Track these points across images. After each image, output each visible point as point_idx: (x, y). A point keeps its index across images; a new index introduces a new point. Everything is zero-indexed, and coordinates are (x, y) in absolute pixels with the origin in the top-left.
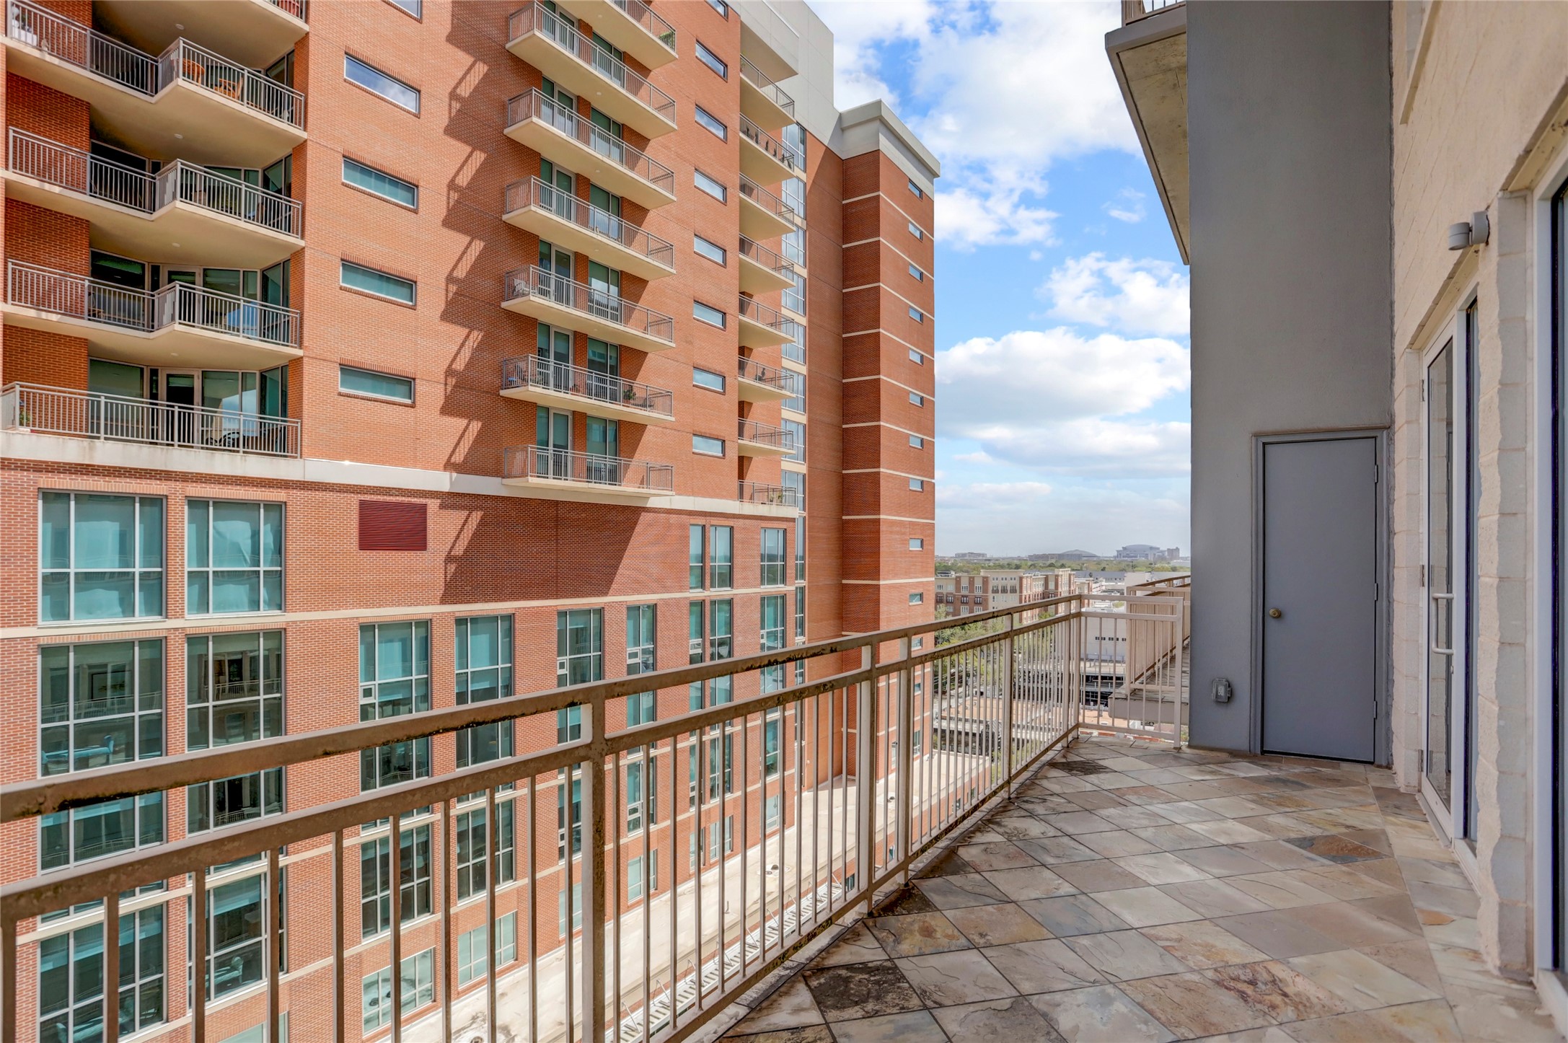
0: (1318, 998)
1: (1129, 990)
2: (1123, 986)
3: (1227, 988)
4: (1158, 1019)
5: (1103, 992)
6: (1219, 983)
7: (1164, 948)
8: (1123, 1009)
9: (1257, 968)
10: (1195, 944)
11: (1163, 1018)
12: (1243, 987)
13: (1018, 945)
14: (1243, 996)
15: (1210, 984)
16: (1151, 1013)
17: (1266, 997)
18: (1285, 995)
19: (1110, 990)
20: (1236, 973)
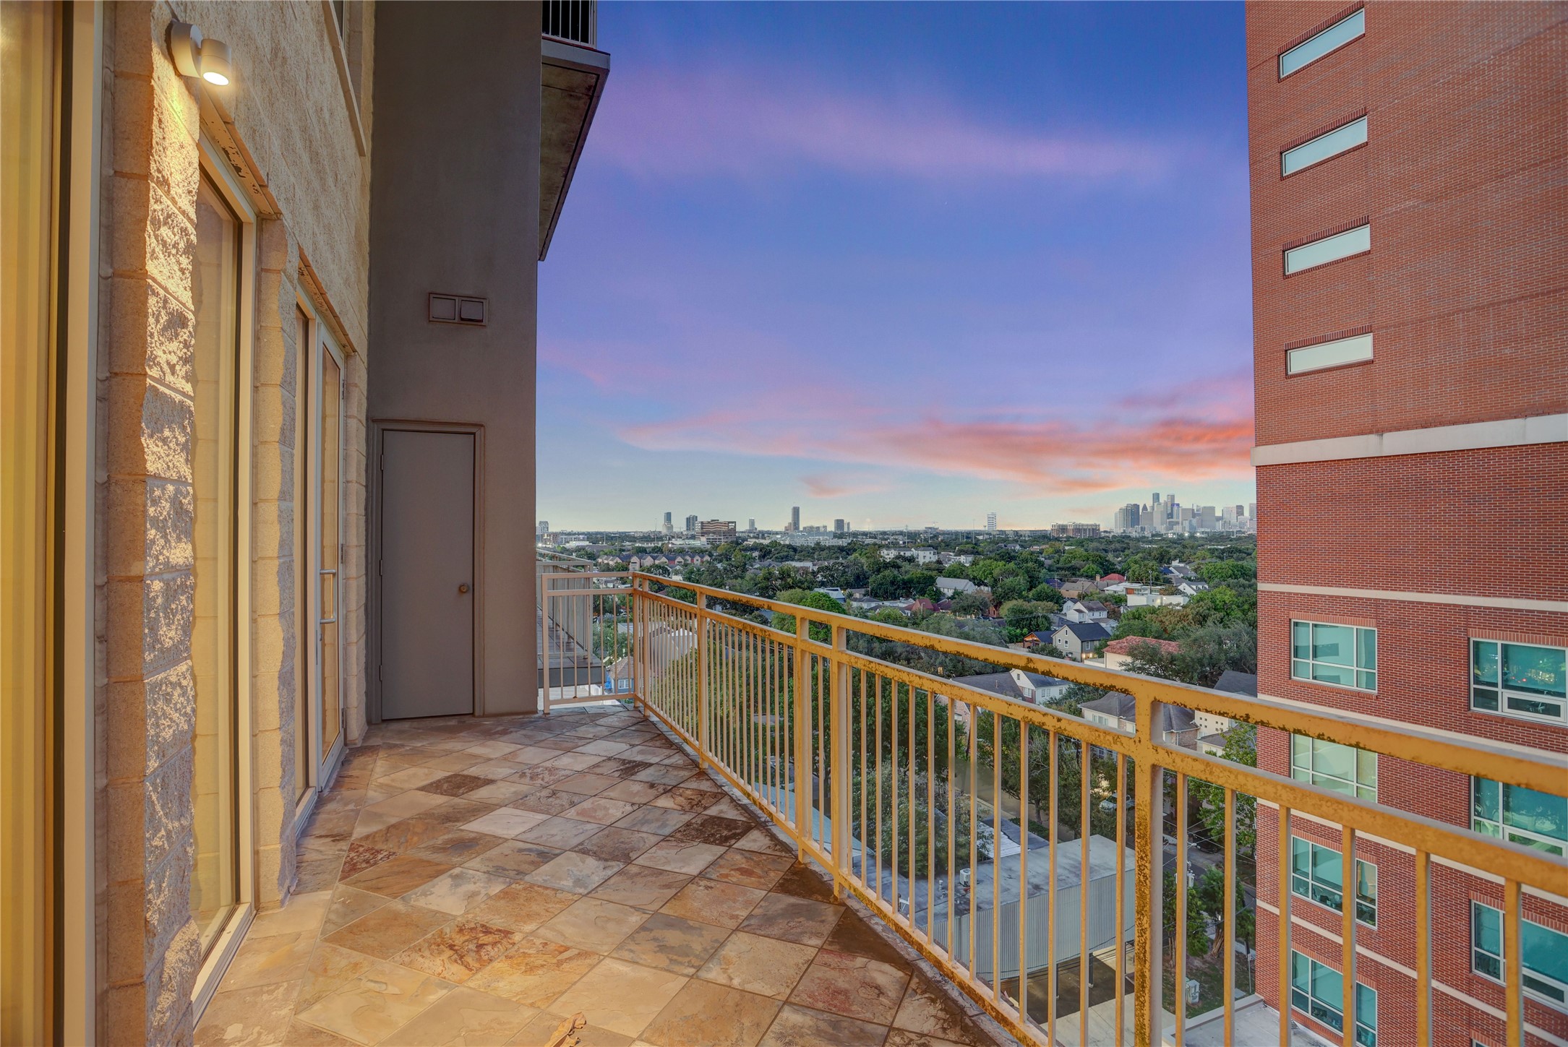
0: (423, 957)
1: (570, 896)
2: (575, 898)
3: (500, 931)
4: (539, 886)
5: (586, 888)
6: (507, 933)
7: (567, 949)
8: (565, 883)
9: (477, 965)
10: (542, 966)
11: (536, 888)
12: (489, 939)
13: (674, 891)
14: (487, 931)
15: (514, 927)
16: (547, 888)
17: (467, 937)
18: (451, 947)
19: (582, 891)
20: (496, 949)
